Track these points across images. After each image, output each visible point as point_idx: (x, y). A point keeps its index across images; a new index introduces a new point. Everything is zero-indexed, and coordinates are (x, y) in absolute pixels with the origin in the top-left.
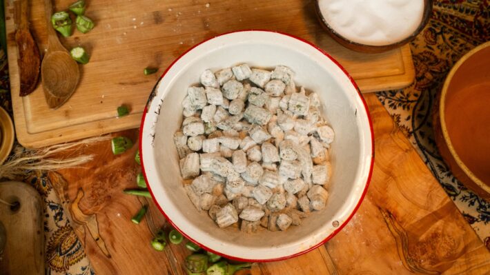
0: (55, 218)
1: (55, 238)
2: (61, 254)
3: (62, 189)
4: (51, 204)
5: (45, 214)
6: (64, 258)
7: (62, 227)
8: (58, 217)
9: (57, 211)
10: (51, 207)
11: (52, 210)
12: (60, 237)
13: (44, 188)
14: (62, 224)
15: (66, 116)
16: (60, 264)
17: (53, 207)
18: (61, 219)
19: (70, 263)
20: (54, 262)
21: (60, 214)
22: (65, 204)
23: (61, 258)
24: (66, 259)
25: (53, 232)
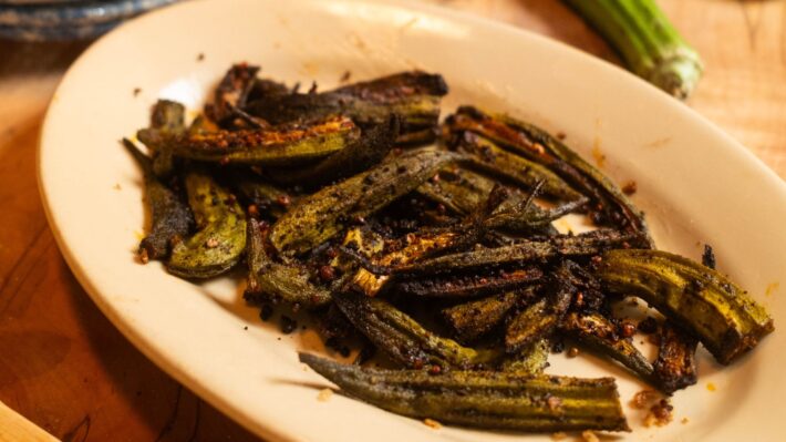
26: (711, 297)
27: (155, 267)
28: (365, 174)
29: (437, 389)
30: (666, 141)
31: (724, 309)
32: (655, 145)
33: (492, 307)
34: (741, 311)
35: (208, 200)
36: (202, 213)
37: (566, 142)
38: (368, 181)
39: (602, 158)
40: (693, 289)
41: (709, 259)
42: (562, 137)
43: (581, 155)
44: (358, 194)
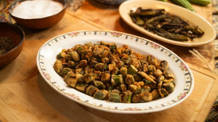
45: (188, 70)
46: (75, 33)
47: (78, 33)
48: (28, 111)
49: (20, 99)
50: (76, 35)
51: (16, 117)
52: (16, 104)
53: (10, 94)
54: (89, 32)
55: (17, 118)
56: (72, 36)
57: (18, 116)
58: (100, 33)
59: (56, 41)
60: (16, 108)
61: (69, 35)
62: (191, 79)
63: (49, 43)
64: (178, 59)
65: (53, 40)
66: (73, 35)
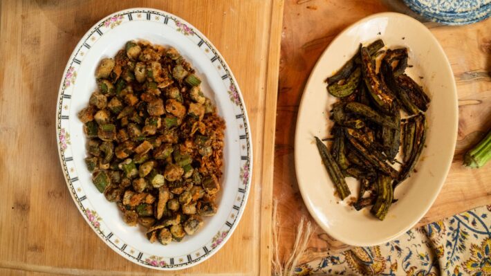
0: (335, 263)
1: (354, 267)
2: (372, 263)
3: (315, 254)
4: (321, 266)
5: (328, 272)
6: (376, 261)
7: (346, 259)
8: (335, 261)
9: (329, 261)
10: (324, 266)
11: (327, 265)
12: (354, 262)
13: (303, 271)
14: (342, 258)
15: (248, 239)
16: (380, 265)
17: (325, 264)
18: (338, 259)
19: (378, 255)
20: (377, 270)
21: (332, 259)
22: (330, 252)
23: (375, 263)
24: (375, 258)
25: (347, 267)
26: (382, 206)
27: (326, 85)
28: (377, 115)
29: (329, 161)
30: (433, 176)
31: (380, 210)
32: (430, 173)
33: (357, 161)
34: (381, 213)
35: (354, 78)
36: (350, 79)
37: (424, 148)
38: (375, 116)
39: (422, 160)
40: (384, 201)
41: (394, 201)
42: (426, 146)
43: (421, 155)
44: (371, 116)
45: (214, 248)
46: (188, 29)
47: (193, 33)
48: (31, 87)
49: (39, 60)
50: (186, 34)
51: (14, 81)
52: (29, 63)
53: (35, 39)
54: (207, 47)
55: (14, 85)
56: (179, 30)
57: (16, 83)
58: (219, 67)
59: (148, 18)
60: (25, 68)
61: (178, 23)
62: (195, 261)
63: (132, 14)
64: (232, 223)
65: (144, 12)
66: (182, 28)
